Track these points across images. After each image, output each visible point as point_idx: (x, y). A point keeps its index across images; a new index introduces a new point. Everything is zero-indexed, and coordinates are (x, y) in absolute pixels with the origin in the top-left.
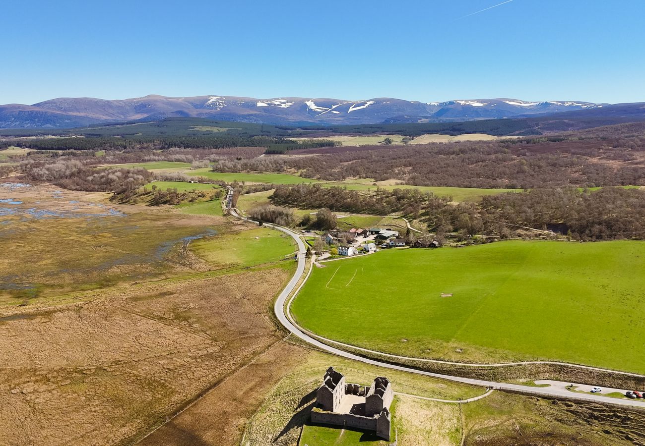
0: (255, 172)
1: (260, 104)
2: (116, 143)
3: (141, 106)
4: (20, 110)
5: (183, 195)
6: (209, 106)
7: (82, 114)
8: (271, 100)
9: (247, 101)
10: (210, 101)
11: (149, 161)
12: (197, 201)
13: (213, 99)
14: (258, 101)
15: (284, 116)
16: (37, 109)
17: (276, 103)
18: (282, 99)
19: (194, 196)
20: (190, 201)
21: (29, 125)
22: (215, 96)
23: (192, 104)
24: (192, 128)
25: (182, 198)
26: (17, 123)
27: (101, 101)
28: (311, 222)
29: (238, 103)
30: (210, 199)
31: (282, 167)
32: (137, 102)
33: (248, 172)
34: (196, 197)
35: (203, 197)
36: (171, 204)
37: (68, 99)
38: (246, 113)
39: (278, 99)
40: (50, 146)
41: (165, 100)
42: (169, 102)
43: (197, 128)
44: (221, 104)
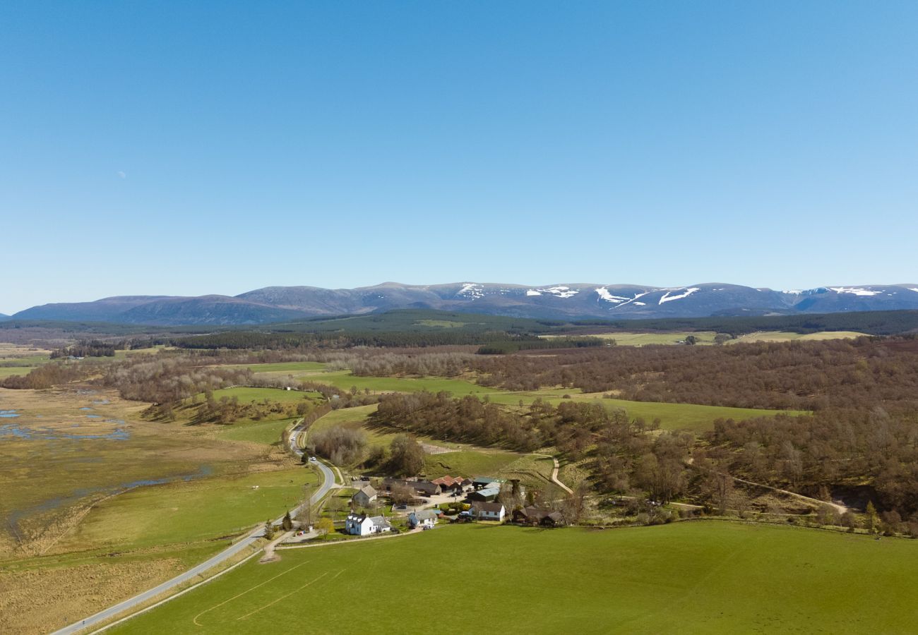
0: (413, 376)
1: (530, 293)
3: (370, 296)
4: (219, 302)
5: (246, 408)
6: (461, 296)
7: (295, 307)
8: (547, 287)
9: (513, 289)
10: (464, 290)
11: (290, 360)
12: (266, 418)
13: (467, 287)
14: (528, 288)
15: (563, 309)
16: (238, 301)
17: (554, 292)
18: (563, 285)
19: (262, 410)
20: (253, 419)
22: (471, 283)
23: (439, 293)
24: (417, 323)
25: (241, 414)
26: (213, 319)
27: (321, 290)
28: (384, 461)
29: (501, 292)
30: (287, 417)
31: (456, 369)
32: (367, 292)
33: (401, 377)
34: (266, 412)
35: (280, 412)
36: (221, 423)
37: (280, 288)
38: (507, 305)
39: (557, 286)
40: (200, 344)
41: (403, 288)
42: (408, 292)
43: (424, 323)
44: (478, 293)
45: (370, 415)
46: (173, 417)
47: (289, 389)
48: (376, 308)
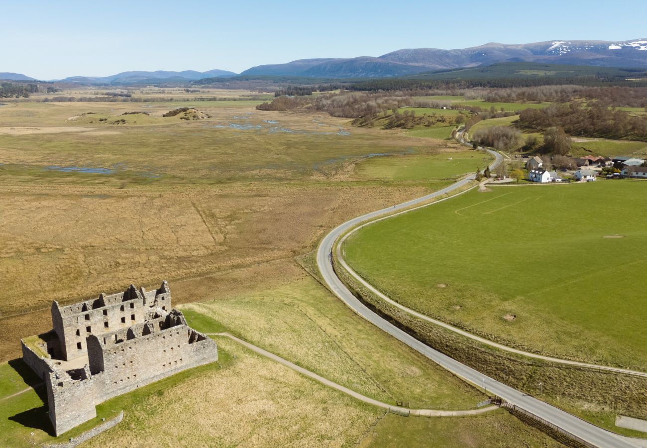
0: (533, 102)
1: (612, 47)
2: (423, 84)
3: (477, 54)
4: (367, 62)
5: (421, 119)
6: (551, 52)
7: (420, 64)
8: (627, 42)
9: (597, 44)
10: (553, 47)
11: (433, 95)
12: (434, 126)
13: (557, 44)
14: (611, 44)
15: (641, 60)
16: (380, 61)
17: (634, 45)
18: (642, 40)
19: (431, 120)
20: (426, 126)
21: (373, 75)
22: (560, 41)
23: (532, 50)
24: (516, 72)
25: (417, 122)
26: (364, 74)
27: (439, 51)
28: (537, 147)
29: (585, 48)
30: (449, 125)
31: (568, 96)
32: (474, 51)
33: (524, 102)
34: (434, 121)
35: (443, 122)
36: (405, 128)
37: (410, 50)
38: (591, 57)
39: (638, 40)
40: (364, 87)
41: (502, 47)
42: (507, 50)
43: (523, 72)
44: (565, 49)
45: (513, 122)
46: (372, 125)
47: (445, 108)
48: (480, 64)
